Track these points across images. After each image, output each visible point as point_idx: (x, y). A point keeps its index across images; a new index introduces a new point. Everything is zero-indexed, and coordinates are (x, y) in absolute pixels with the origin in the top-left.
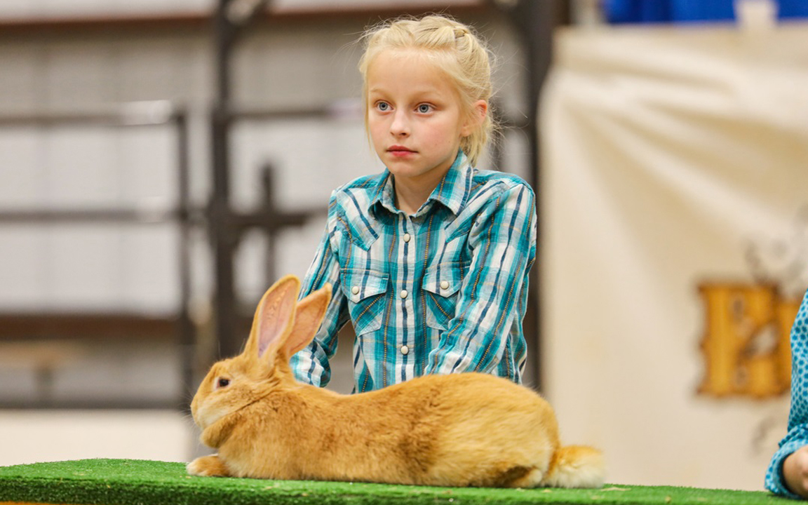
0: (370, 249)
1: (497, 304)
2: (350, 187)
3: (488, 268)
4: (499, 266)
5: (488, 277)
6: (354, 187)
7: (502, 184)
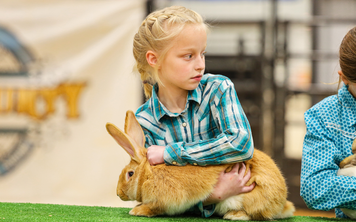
0: (165, 138)
1: (242, 128)
2: (136, 114)
3: (227, 117)
4: (233, 114)
5: (230, 121)
6: (138, 113)
7: (215, 83)
